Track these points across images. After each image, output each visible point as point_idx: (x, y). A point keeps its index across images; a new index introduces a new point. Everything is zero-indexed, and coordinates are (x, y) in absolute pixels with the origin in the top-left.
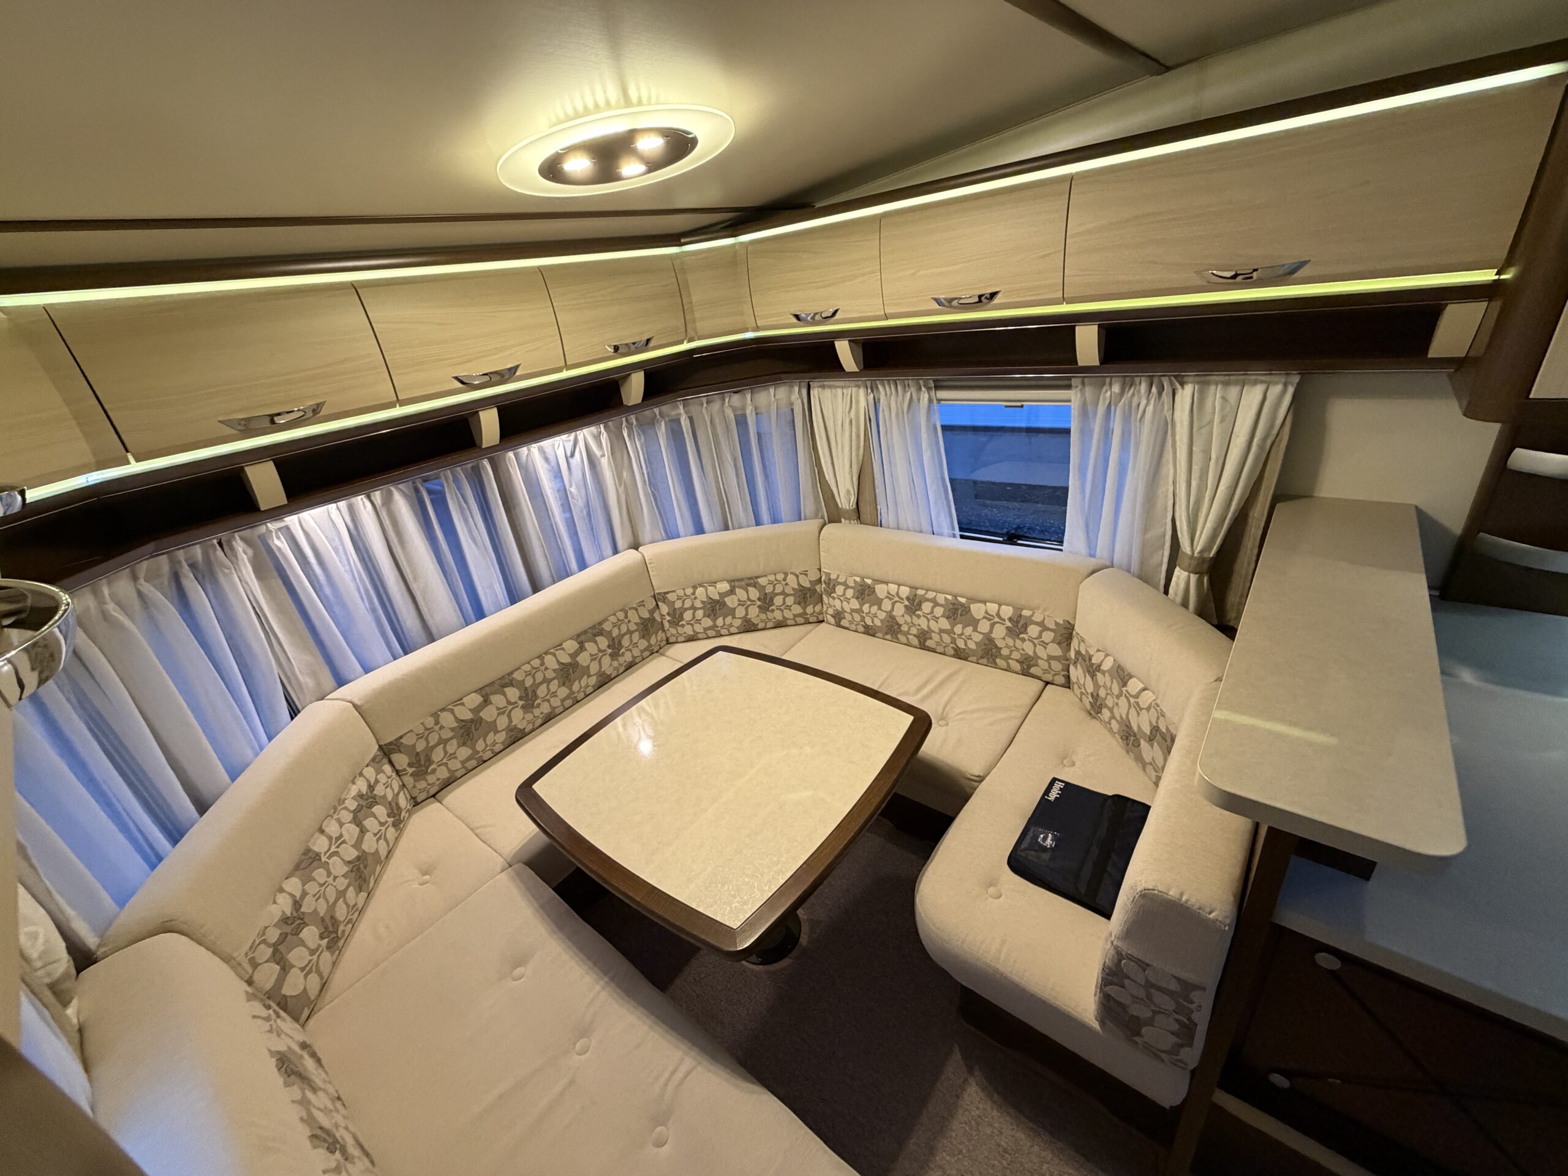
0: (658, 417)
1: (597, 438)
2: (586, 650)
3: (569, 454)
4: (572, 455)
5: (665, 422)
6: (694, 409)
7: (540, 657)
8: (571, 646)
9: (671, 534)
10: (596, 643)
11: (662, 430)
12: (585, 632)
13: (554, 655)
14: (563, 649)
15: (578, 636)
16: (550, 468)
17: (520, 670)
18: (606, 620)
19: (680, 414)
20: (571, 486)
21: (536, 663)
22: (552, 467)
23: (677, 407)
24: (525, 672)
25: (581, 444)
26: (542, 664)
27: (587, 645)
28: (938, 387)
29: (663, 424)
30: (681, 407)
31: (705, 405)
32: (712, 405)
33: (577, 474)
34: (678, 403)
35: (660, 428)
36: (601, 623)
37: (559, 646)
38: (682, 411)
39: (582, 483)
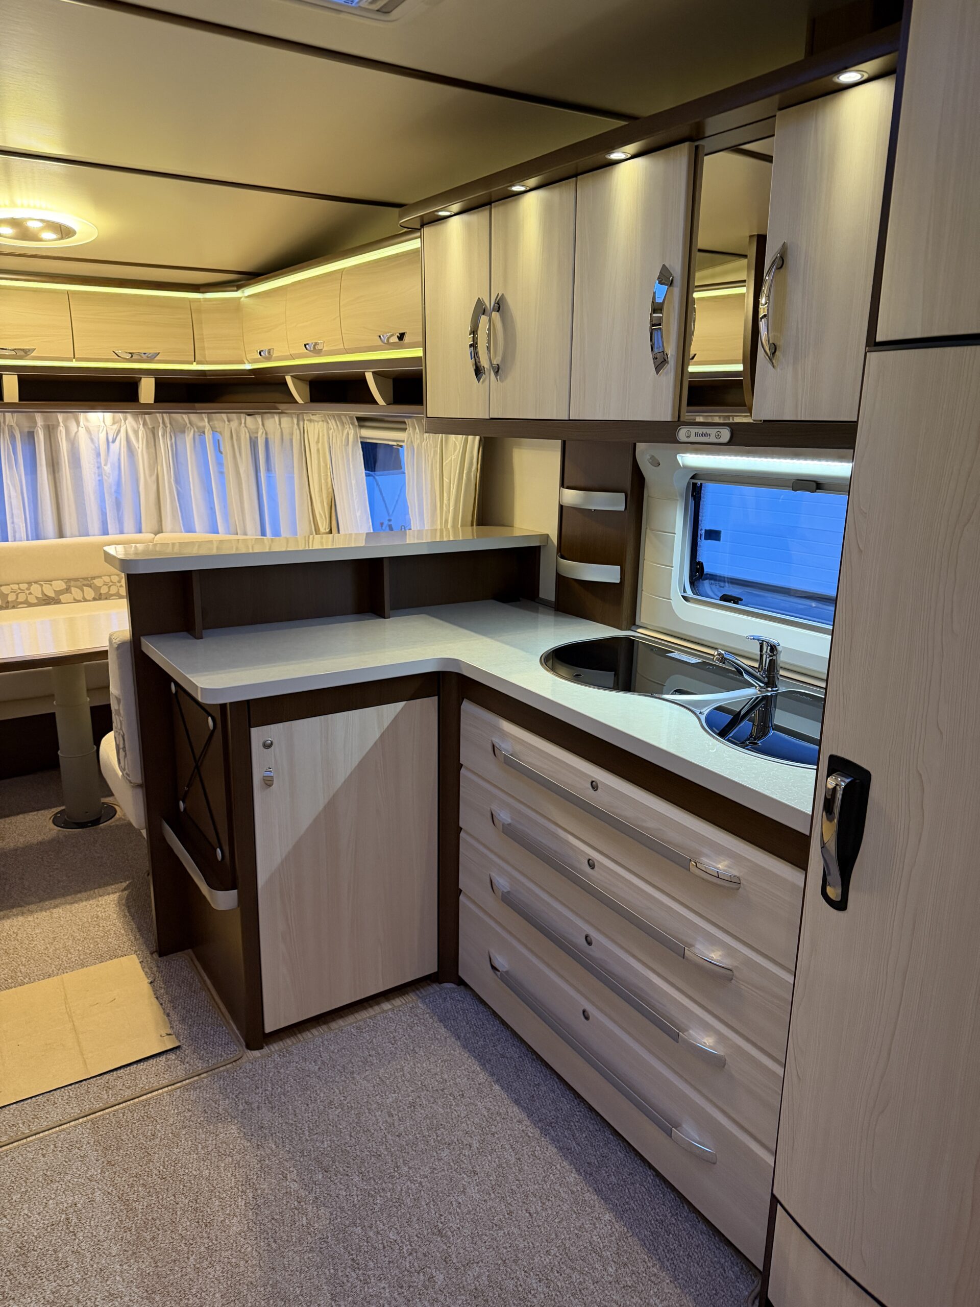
0: (188, 425)
1: (136, 432)
2: (71, 593)
3: (111, 440)
4: (114, 441)
5: (194, 431)
6: (217, 424)
7: (30, 583)
8: (60, 585)
9: (190, 529)
10: (83, 591)
11: (189, 437)
12: (76, 580)
13: (42, 585)
14: (51, 585)
15: (69, 580)
16: (94, 447)
17: (7, 586)
18: (100, 577)
19: (204, 427)
20: (105, 465)
21: (24, 586)
22: (95, 447)
23: (203, 420)
24: (12, 589)
25: (122, 434)
26: (28, 589)
27: (73, 589)
28: (361, 427)
29: (192, 431)
30: (206, 420)
31: (227, 422)
32: (232, 423)
33: (113, 457)
34: (203, 415)
35: (188, 435)
36: (94, 578)
37: (49, 581)
38: (207, 424)
39: (117, 464)
